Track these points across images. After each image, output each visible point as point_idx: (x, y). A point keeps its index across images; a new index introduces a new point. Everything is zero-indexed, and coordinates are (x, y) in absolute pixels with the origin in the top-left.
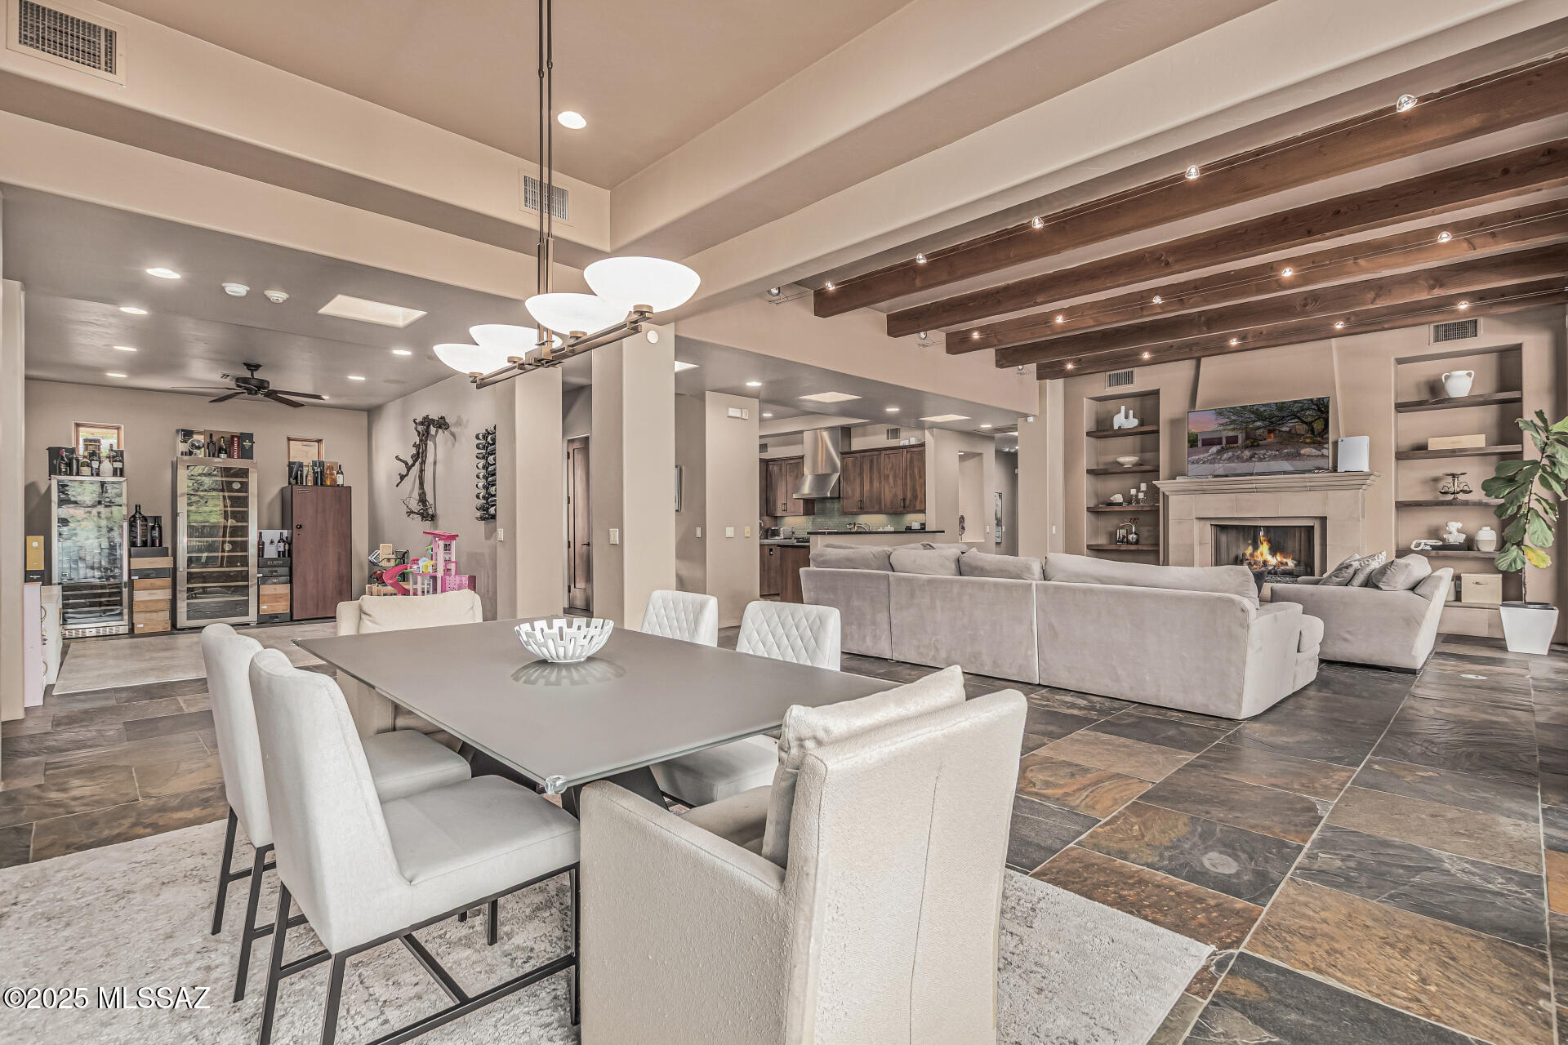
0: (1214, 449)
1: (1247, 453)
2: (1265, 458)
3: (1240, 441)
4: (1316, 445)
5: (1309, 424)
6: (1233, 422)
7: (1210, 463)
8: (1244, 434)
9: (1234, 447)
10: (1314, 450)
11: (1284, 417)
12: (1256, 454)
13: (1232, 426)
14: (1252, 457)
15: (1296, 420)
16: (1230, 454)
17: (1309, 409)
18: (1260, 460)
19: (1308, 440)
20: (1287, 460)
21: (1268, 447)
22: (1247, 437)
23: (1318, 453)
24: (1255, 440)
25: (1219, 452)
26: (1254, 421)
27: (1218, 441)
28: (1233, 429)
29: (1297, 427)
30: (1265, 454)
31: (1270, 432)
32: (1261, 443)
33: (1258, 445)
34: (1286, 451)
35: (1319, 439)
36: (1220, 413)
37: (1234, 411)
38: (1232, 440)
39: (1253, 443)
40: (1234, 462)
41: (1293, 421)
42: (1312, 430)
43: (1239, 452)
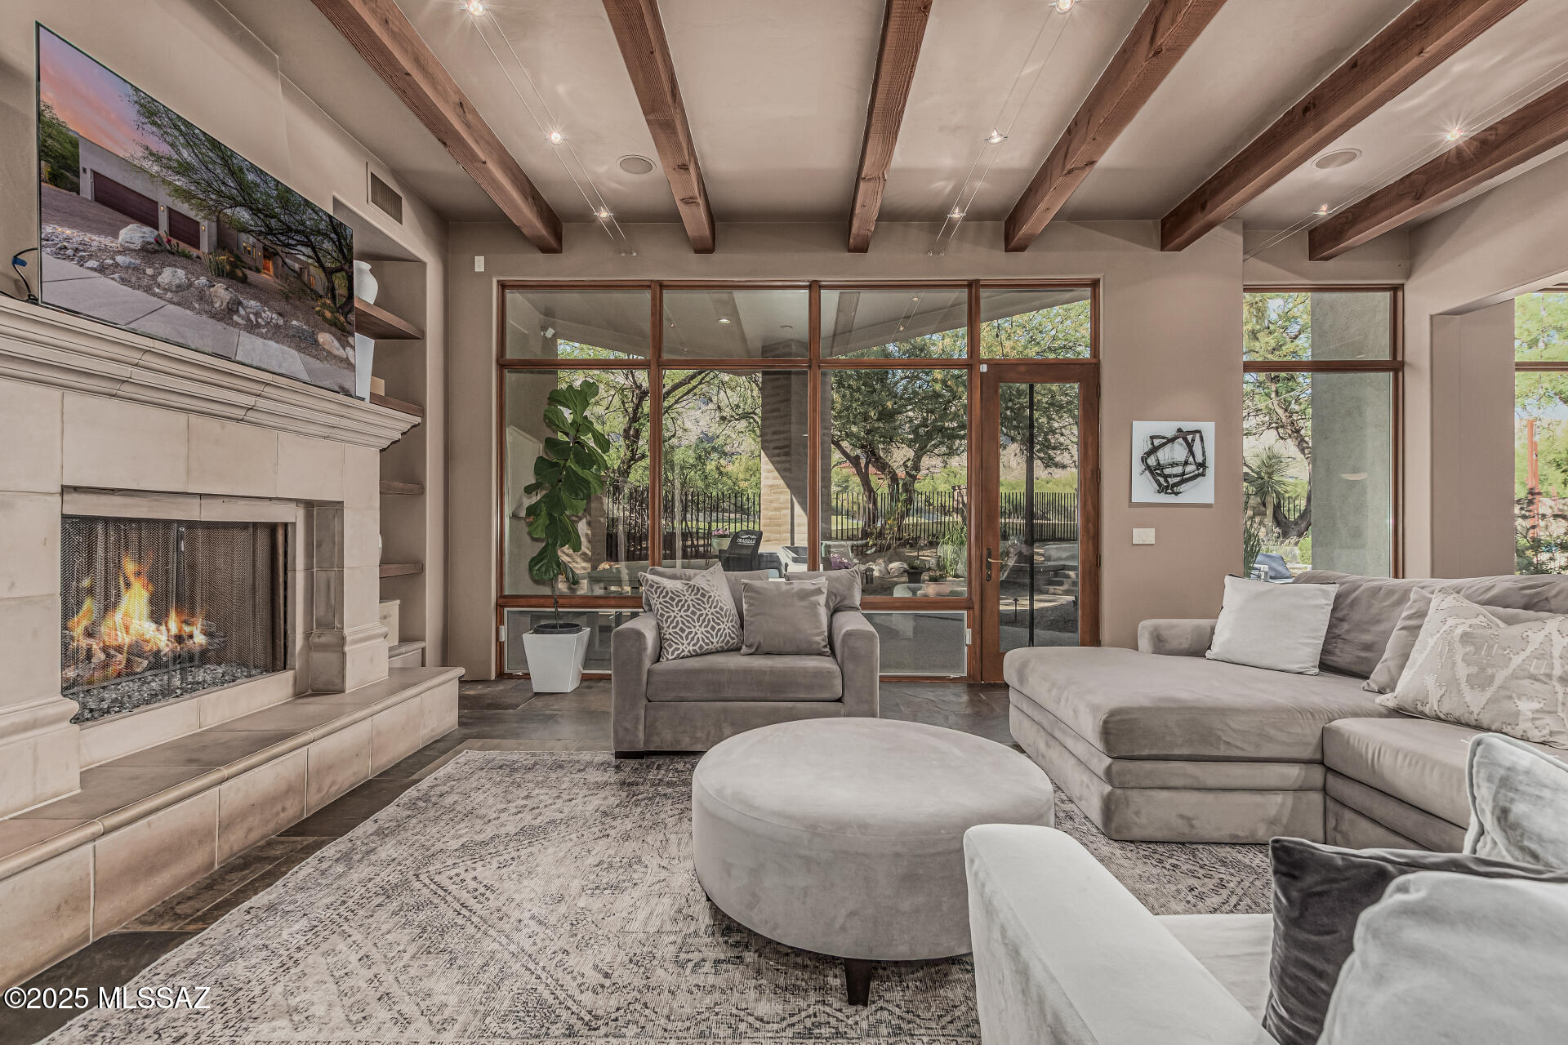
0: (133, 234)
1: (222, 293)
2: (258, 325)
3: (205, 246)
4: (339, 333)
5: (329, 273)
6: (184, 169)
7: (123, 281)
8: (214, 225)
9: (188, 257)
10: (336, 343)
11: (290, 229)
12: (240, 303)
13: (180, 182)
14: (232, 308)
15: (308, 251)
16: (181, 273)
17: (326, 235)
18: (252, 328)
19: (328, 314)
20: (299, 349)
21: (262, 293)
22: (223, 242)
23: (340, 352)
24: (238, 262)
25: (149, 252)
26: (237, 204)
27: (141, 211)
28: (187, 196)
29: (311, 268)
30: (257, 314)
31: (269, 254)
32: (252, 276)
33: (244, 280)
34: (294, 323)
35: (342, 319)
36: (150, 111)
37: (186, 131)
38: (184, 230)
39: (234, 271)
40: (191, 308)
41: (304, 249)
42: (332, 290)
43: (203, 280)
